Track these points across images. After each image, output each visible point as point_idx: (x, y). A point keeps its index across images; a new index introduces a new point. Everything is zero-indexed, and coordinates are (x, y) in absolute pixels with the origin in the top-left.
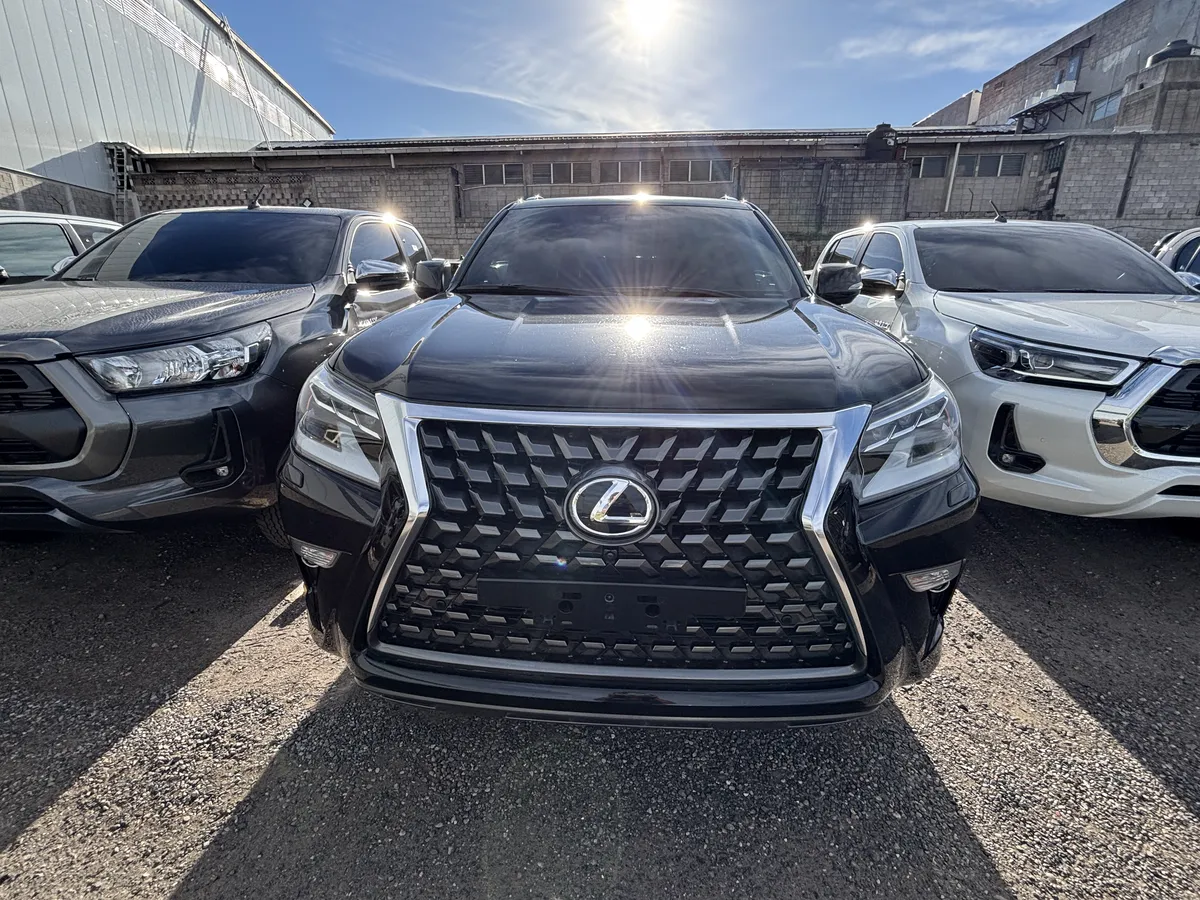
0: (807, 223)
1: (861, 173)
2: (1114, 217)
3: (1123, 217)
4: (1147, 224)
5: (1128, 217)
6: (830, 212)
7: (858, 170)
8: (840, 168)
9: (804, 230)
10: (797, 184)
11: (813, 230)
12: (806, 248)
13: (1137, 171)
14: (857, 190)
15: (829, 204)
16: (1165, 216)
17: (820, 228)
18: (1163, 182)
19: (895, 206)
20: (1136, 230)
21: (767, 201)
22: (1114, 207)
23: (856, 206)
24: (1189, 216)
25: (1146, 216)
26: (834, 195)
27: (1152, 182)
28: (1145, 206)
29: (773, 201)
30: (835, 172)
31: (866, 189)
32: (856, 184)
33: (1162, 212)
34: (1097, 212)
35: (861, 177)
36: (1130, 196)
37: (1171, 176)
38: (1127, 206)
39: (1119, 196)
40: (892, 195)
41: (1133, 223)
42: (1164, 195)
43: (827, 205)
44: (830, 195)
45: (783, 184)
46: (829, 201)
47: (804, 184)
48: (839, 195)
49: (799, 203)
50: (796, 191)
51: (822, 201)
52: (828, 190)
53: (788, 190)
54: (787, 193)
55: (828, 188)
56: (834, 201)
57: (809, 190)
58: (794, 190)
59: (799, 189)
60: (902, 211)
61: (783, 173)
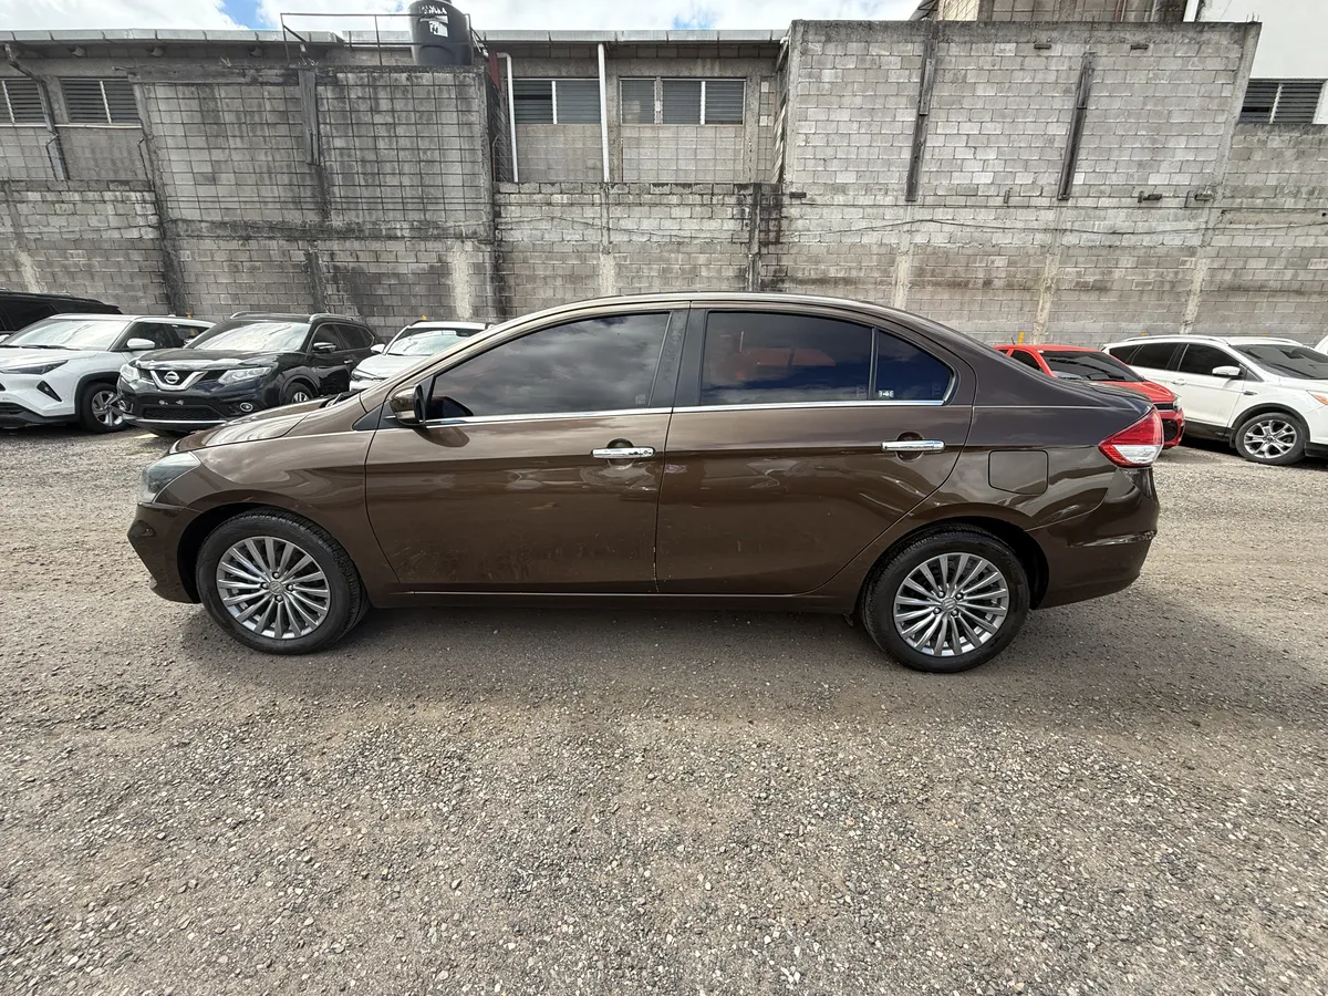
0: (297, 203)
1: (382, 94)
2: (902, 201)
3: (919, 201)
4: (966, 216)
5: (930, 200)
6: (338, 180)
7: (375, 87)
8: (336, 83)
9: (294, 217)
10: (257, 119)
11: (312, 217)
12: (308, 255)
13: (934, 104)
14: (382, 132)
15: (333, 162)
16: (999, 201)
17: (325, 213)
18: (990, 128)
19: (468, 168)
20: (947, 228)
21: (205, 155)
22: (897, 178)
23: (388, 168)
24: (1045, 202)
25: (962, 201)
26: (339, 143)
27: (967, 128)
28: (959, 179)
29: (218, 155)
30: (327, 93)
31: (400, 131)
32: (378, 119)
33: (992, 191)
34: (868, 189)
35: (384, 105)
36: (927, 157)
37: (1004, 117)
38: (923, 179)
39: (907, 155)
40: (456, 143)
41: (940, 214)
42: (992, 155)
43: (328, 164)
44: (328, 142)
45: (228, 118)
46: (330, 155)
47: (271, 118)
48: (347, 143)
49: (270, 159)
50: (259, 133)
51: (316, 156)
52: (322, 131)
53: (241, 131)
54: (242, 137)
55: (322, 126)
56: (341, 155)
57: (283, 130)
58: (253, 131)
59: (262, 129)
60: (484, 181)
61: (222, 92)
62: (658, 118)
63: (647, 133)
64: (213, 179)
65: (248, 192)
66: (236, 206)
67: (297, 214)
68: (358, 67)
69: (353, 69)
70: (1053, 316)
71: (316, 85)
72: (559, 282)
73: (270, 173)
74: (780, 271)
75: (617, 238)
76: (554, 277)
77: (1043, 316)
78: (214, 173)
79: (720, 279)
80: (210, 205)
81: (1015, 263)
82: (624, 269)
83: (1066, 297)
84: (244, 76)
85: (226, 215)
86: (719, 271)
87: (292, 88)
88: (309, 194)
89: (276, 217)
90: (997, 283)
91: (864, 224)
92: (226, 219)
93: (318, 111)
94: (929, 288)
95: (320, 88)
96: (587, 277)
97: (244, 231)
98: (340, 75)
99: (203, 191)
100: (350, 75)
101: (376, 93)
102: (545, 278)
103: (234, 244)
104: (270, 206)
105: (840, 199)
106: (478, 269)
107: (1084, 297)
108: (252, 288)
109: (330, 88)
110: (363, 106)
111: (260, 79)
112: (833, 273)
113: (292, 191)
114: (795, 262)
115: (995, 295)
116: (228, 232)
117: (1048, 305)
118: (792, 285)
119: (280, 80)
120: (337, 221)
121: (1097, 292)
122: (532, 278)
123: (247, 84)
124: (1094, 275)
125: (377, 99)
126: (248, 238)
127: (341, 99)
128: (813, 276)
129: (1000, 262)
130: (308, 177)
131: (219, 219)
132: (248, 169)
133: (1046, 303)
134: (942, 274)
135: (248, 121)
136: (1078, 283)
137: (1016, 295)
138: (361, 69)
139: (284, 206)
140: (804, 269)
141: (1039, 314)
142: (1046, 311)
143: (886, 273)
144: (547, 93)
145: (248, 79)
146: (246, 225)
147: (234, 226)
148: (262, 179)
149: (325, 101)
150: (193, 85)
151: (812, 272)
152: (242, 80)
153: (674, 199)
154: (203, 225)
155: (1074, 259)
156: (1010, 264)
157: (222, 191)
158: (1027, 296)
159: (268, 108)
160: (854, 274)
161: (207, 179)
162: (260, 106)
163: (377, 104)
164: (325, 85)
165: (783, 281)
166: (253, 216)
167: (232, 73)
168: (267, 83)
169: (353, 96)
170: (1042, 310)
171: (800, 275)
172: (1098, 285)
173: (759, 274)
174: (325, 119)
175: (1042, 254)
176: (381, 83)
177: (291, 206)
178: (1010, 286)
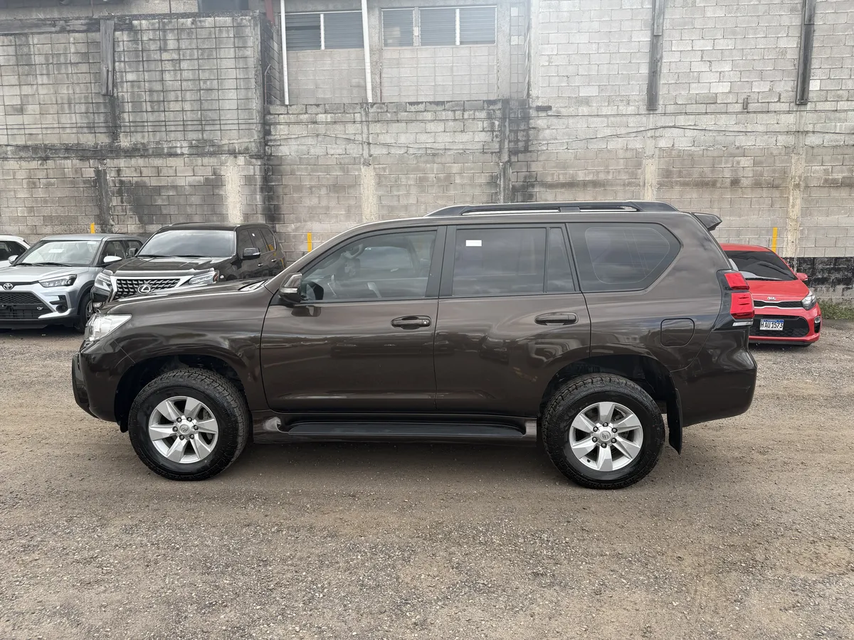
0: (91, 128)
1: (170, 36)
2: (643, 110)
3: (660, 109)
4: (707, 122)
5: (670, 109)
6: (128, 107)
7: (164, 31)
8: (131, 28)
9: (88, 140)
10: (62, 60)
11: (103, 139)
12: (98, 172)
13: (667, 25)
14: (168, 66)
15: (124, 93)
16: (738, 107)
17: (114, 135)
18: (722, 44)
19: (242, 94)
20: (689, 133)
21: (16, 91)
22: (638, 90)
23: (172, 96)
24: (785, 107)
25: (702, 108)
26: (131, 77)
27: (699, 45)
28: (695, 89)
29: (27, 90)
30: (123, 36)
31: (184, 65)
32: (165, 56)
33: (731, 99)
34: (610, 101)
35: (172, 44)
36: (665, 70)
37: (734, 33)
38: (662, 91)
39: (645, 70)
40: (233, 74)
41: (681, 120)
42: (727, 67)
43: (120, 94)
44: (122, 77)
45: (38, 59)
46: (122, 87)
47: (74, 59)
48: (138, 76)
49: (71, 92)
50: (63, 71)
51: (110, 88)
52: (117, 68)
53: (48, 69)
54: (48, 74)
55: (117, 64)
56: (132, 87)
57: (84, 68)
58: (59, 70)
59: (66, 68)
60: (256, 104)
61: (35, 40)
62: (417, 41)
63: (406, 53)
64: (20, 110)
65: (50, 120)
66: (39, 131)
67: (91, 137)
68: (150, 15)
69: (146, 17)
70: (806, 212)
71: (115, 30)
72: (323, 191)
73: (70, 104)
74: (530, 176)
75: (376, 151)
76: (319, 187)
77: (795, 212)
78: (22, 105)
79: (473, 185)
80: (15, 132)
81: (761, 163)
82: (383, 179)
83: (816, 194)
84: (54, 26)
85: (29, 140)
86: (472, 178)
87: (93, 34)
88: (102, 119)
89: (71, 139)
90: (745, 182)
91: (608, 132)
92: (29, 143)
93: (114, 51)
94: (677, 188)
95: (118, 34)
96: (350, 187)
97: (43, 153)
98: (135, 22)
99: (13, 120)
100: (143, 22)
101: (165, 36)
102: (311, 188)
103: (34, 164)
104: (68, 131)
105: (584, 110)
106: (249, 180)
107: (835, 193)
108: (46, 202)
109: (126, 33)
110: (153, 46)
111: (68, 28)
112: (581, 176)
113: (88, 117)
114: (544, 167)
115: (743, 193)
116: (30, 154)
117: (798, 201)
118: (542, 189)
119: (85, 28)
120: (125, 142)
121: (847, 189)
122: (299, 188)
123: (56, 32)
124: (842, 172)
125: (165, 40)
126: (46, 159)
127: (135, 41)
128: (562, 179)
129: (745, 162)
130: (102, 106)
131: (23, 143)
132: (51, 100)
133: (796, 201)
134: (690, 175)
135: (55, 62)
136: (826, 180)
137: (765, 193)
138: (153, 16)
139: (80, 130)
140: (553, 174)
141: (790, 209)
142: (797, 208)
143: (634, 175)
144: (316, 24)
145: (58, 28)
146: (46, 148)
147: (35, 149)
148: (63, 109)
149: (121, 44)
150: (11, 35)
151: (561, 177)
152: (53, 29)
153: (429, 116)
154: (9, 148)
155: (820, 158)
156: (755, 164)
157: (27, 119)
158: (776, 193)
159: (73, 50)
160: (602, 177)
161: (16, 110)
162: (65, 49)
163: (166, 44)
164: (122, 30)
165: (533, 186)
166: (52, 140)
167: (46, 24)
168: (74, 31)
169: (145, 38)
170: (793, 206)
171: (549, 179)
172: (848, 181)
173: (510, 180)
174: (120, 57)
175: (787, 154)
176: (170, 26)
177: (85, 130)
178: (757, 185)
